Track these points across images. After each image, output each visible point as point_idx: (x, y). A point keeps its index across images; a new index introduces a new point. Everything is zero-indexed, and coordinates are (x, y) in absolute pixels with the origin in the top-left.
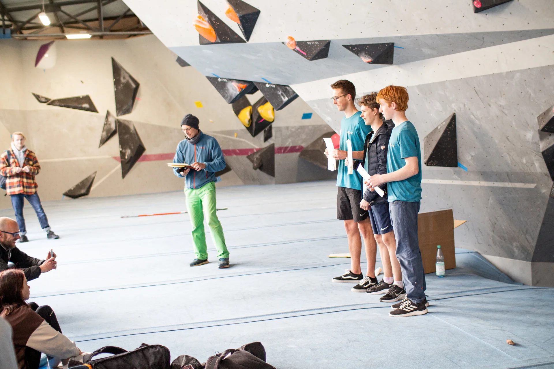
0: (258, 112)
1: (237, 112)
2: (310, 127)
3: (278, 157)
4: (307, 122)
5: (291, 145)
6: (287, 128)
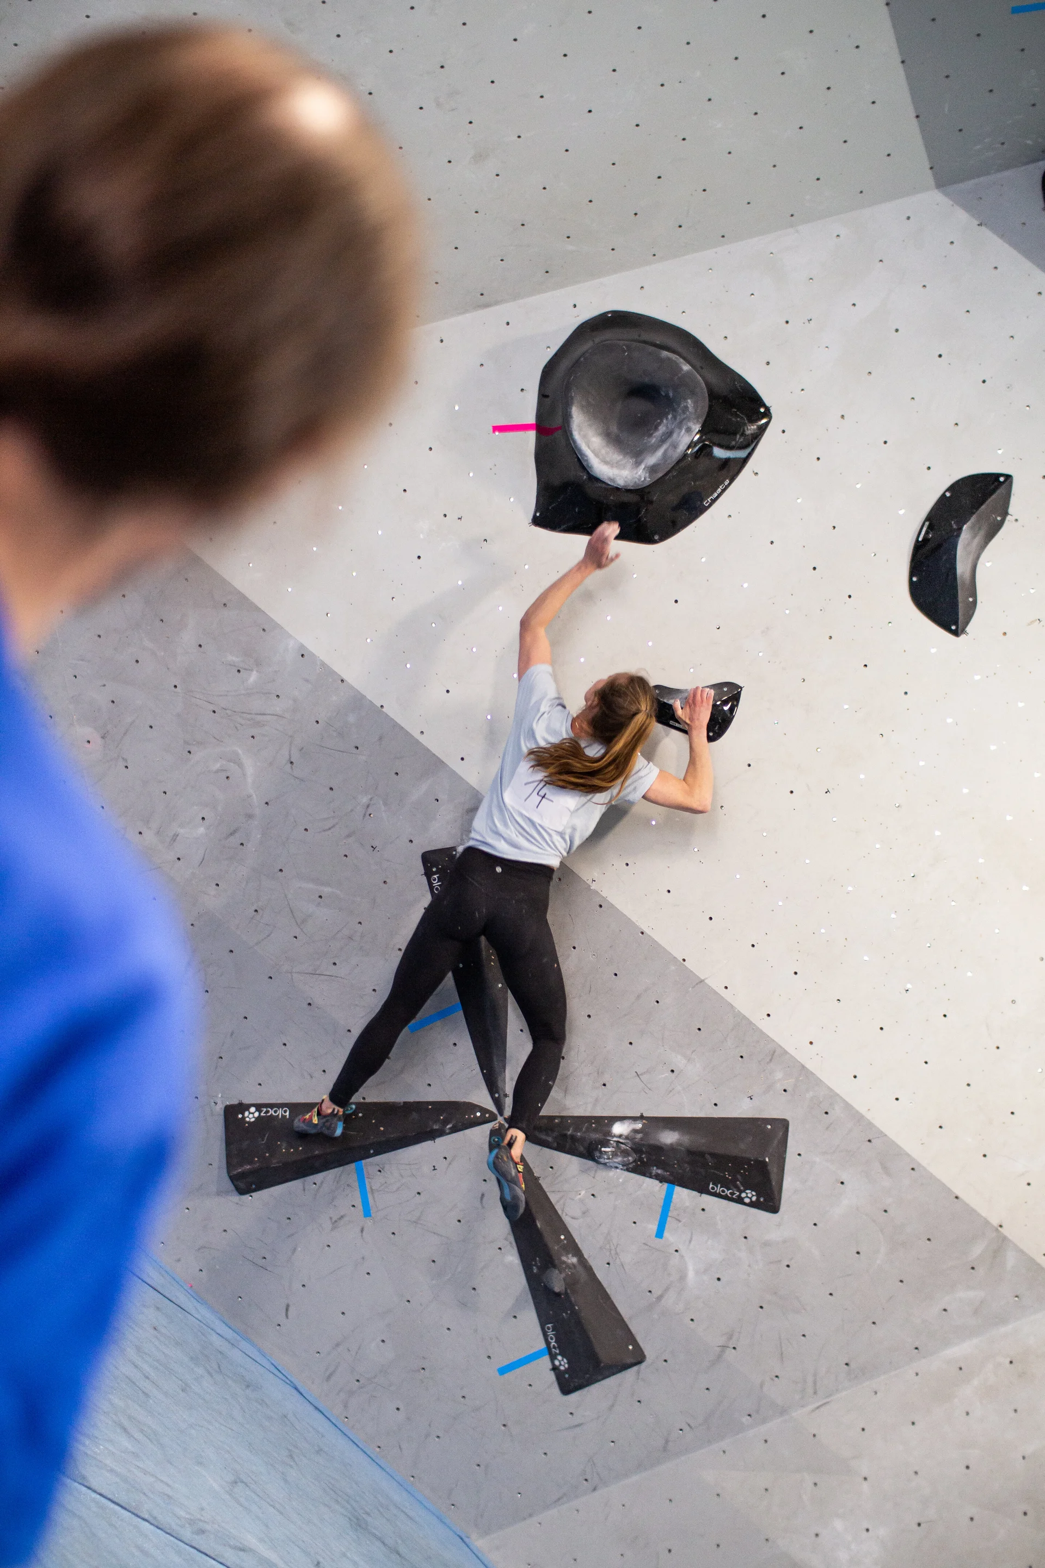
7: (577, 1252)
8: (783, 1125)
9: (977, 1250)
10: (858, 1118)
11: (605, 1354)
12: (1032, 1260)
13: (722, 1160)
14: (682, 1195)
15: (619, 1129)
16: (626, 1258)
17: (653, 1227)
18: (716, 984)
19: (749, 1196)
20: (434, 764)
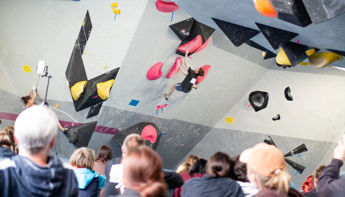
0: (96, 87)
1: (72, 84)
2: (132, 114)
3: (95, 135)
4: (132, 108)
5: (109, 127)
6: (115, 109)
7: (295, 163)
8: (304, 144)
9: (324, 144)
10: (309, 140)
11: (302, 169)
12: (329, 142)
13: (301, 149)
14: (300, 154)
15: (292, 152)
16: (299, 161)
17: (299, 157)
18: (292, 137)
19: (305, 151)
20: (260, 134)
